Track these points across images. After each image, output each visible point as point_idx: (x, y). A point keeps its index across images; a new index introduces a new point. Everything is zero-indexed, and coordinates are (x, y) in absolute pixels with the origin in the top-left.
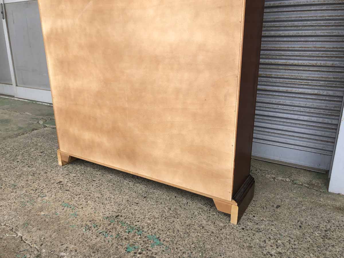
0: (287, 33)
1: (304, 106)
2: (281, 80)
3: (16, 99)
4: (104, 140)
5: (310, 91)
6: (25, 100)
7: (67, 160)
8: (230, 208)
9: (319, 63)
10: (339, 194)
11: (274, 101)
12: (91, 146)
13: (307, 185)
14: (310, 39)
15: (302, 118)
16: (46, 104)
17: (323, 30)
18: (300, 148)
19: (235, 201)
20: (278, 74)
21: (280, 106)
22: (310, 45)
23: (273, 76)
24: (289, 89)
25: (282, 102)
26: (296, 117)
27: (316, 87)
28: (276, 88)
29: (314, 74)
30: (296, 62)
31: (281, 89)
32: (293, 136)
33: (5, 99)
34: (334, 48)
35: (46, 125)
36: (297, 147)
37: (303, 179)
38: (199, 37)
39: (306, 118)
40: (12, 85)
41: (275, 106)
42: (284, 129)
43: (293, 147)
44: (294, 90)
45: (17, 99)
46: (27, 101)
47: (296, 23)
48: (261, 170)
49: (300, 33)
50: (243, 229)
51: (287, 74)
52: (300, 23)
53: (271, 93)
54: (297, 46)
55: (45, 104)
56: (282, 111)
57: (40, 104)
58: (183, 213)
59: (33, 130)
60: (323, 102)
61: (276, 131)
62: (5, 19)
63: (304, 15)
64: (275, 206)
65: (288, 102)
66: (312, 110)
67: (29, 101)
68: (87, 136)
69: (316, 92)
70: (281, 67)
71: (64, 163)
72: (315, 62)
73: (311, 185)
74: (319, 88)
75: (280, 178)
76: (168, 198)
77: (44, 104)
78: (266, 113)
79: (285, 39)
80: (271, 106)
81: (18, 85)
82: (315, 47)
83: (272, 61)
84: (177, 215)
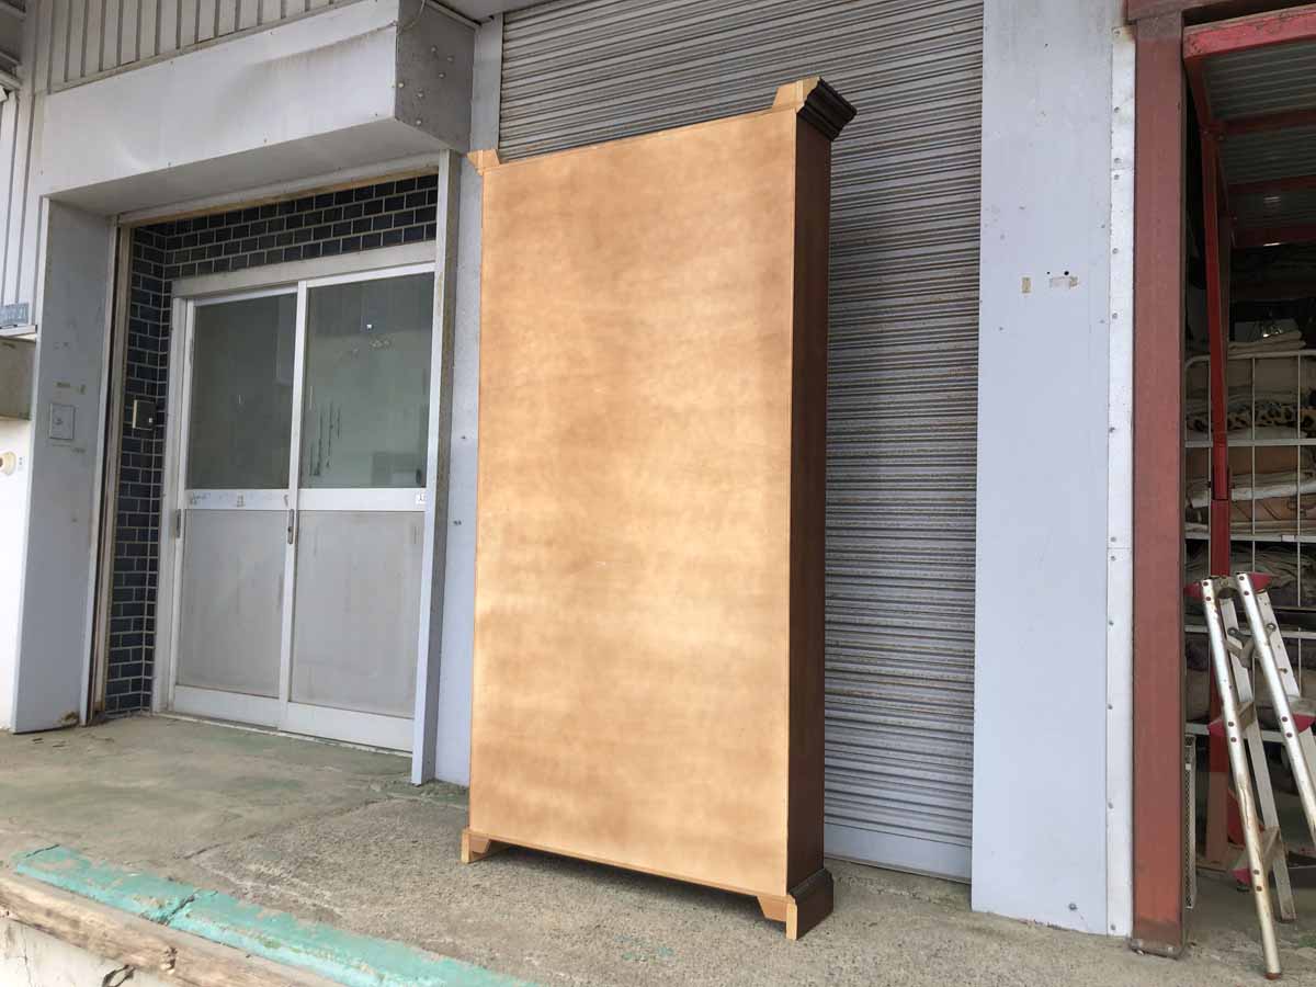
0: (889, 621)
1: (930, 752)
2: (889, 703)
3: (280, 734)
4: (569, 804)
5: (937, 725)
6: (307, 739)
7: (482, 849)
8: (784, 910)
9: (946, 675)
10: (988, 914)
11: (879, 742)
12: (539, 818)
13: (937, 901)
14: (929, 634)
15: (930, 775)
16: (367, 749)
17: (944, 620)
18: (934, 837)
19: (793, 896)
20: (883, 692)
21: (891, 753)
22: (929, 644)
23: (874, 695)
24: (903, 721)
25: (893, 744)
26: (920, 774)
27: (947, 719)
28: (881, 719)
29: (941, 694)
30: (910, 672)
31: (890, 720)
32: (920, 813)
33: (250, 733)
34: (965, 651)
35: (392, 794)
36: (928, 836)
37: (934, 893)
38: (732, 639)
39: (938, 776)
40: (277, 698)
41: (883, 753)
42: (903, 799)
43: (921, 834)
44: (911, 722)
45: (284, 734)
46: (312, 739)
47: (902, 606)
48: (858, 879)
49: (911, 622)
50: (806, 945)
51: (897, 692)
52: (909, 607)
53: (874, 728)
54: (908, 643)
55: (363, 748)
56: (893, 762)
57: (347, 748)
58: (708, 928)
59: (367, 803)
60: (961, 745)
61: (888, 804)
62: (293, 545)
63: (914, 594)
64: (869, 923)
65: (904, 745)
66: (947, 761)
67: (317, 741)
68: (534, 797)
69: (947, 726)
70: (885, 680)
71: (477, 858)
72: (941, 673)
73: (945, 900)
74: (952, 719)
75: (892, 891)
76: (681, 910)
77: (359, 747)
78: (868, 767)
79: (889, 631)
80: (873, 752)
81: (293, 699)
82: (936, 648)
83: (872, 668)
84: (698, 929)
